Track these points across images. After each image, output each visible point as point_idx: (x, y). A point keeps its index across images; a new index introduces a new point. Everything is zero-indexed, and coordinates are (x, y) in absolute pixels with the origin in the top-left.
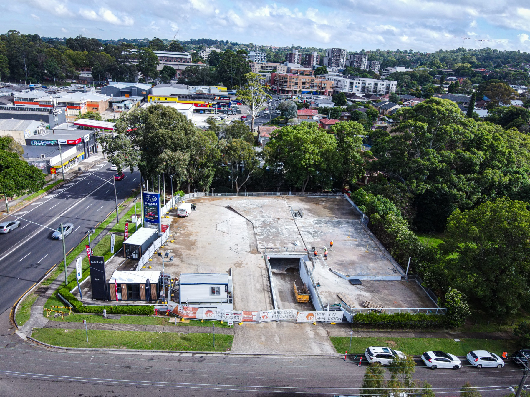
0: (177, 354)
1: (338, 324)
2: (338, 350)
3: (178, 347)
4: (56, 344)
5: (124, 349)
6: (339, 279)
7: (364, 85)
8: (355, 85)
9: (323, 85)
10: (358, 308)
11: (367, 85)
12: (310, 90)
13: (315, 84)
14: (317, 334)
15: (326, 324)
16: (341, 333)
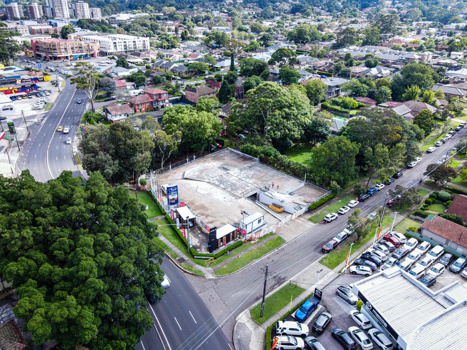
0: (273, 252)
1: (304, 214)
2: (315, 222)
3: (270, 250)
4: (231, 272)
5: (255, 260)
6: (285, 195)
7: (125, 44)
8: (117, 44)
9: (90, 48)
10: (305, 204)
11: (127, 44)
12: (80, 54)
13: (83, 48)
14: (302, 221)
15: (300, 216)
16: (308, 216)
